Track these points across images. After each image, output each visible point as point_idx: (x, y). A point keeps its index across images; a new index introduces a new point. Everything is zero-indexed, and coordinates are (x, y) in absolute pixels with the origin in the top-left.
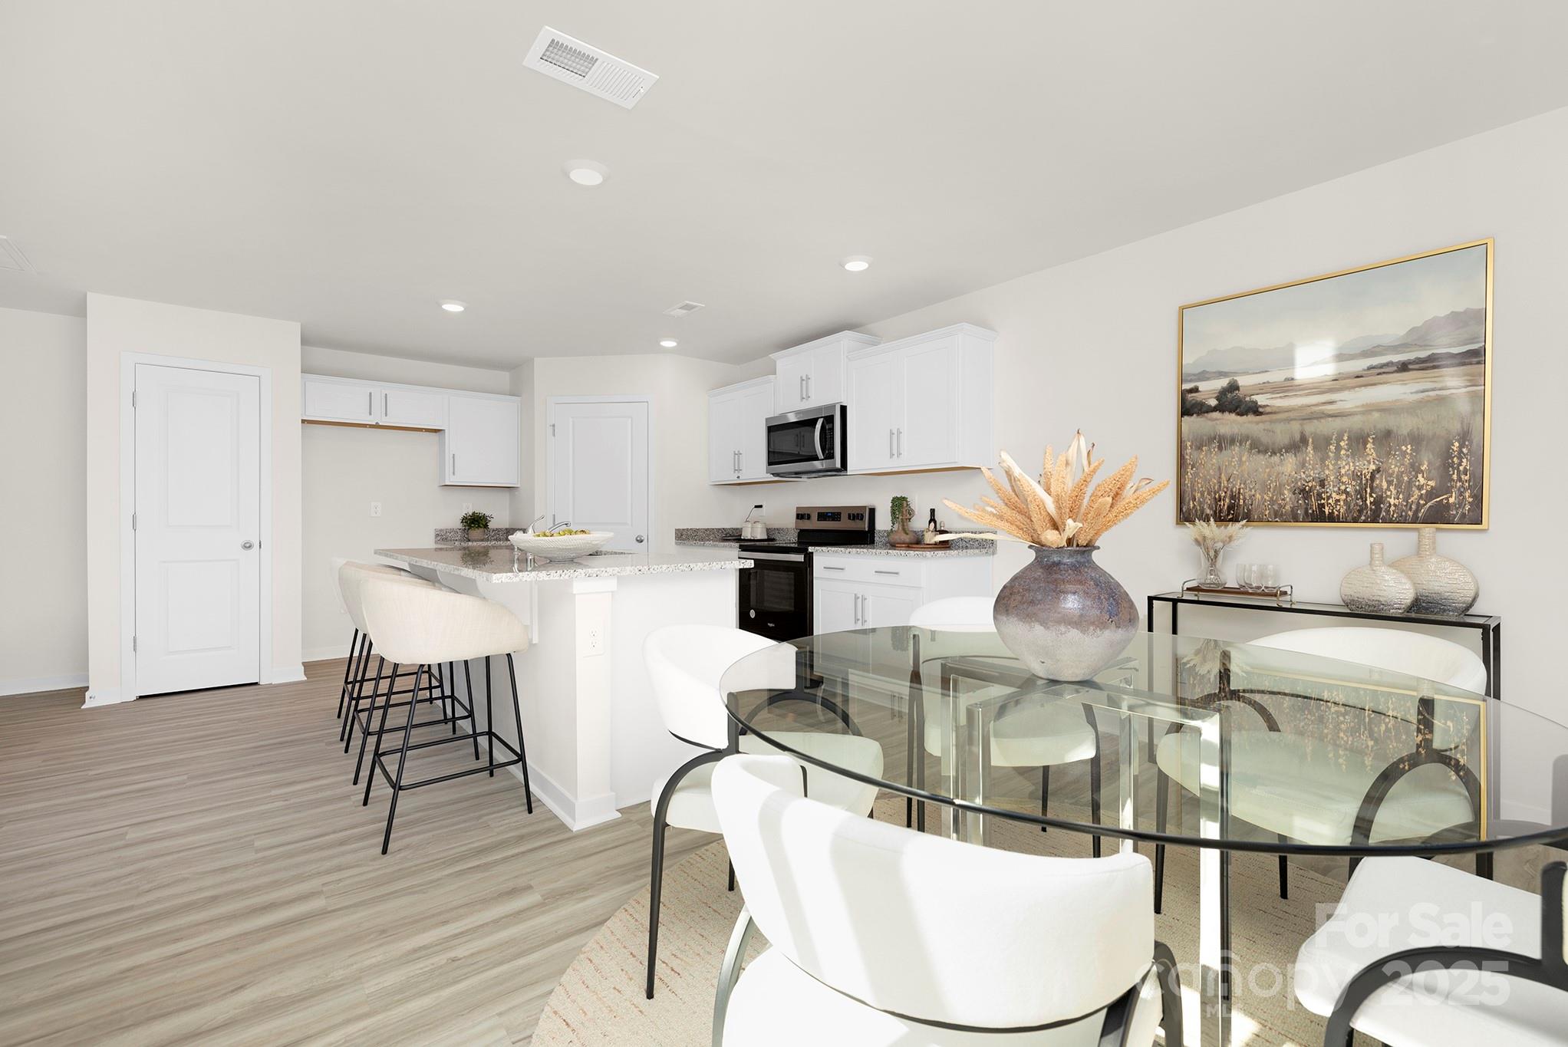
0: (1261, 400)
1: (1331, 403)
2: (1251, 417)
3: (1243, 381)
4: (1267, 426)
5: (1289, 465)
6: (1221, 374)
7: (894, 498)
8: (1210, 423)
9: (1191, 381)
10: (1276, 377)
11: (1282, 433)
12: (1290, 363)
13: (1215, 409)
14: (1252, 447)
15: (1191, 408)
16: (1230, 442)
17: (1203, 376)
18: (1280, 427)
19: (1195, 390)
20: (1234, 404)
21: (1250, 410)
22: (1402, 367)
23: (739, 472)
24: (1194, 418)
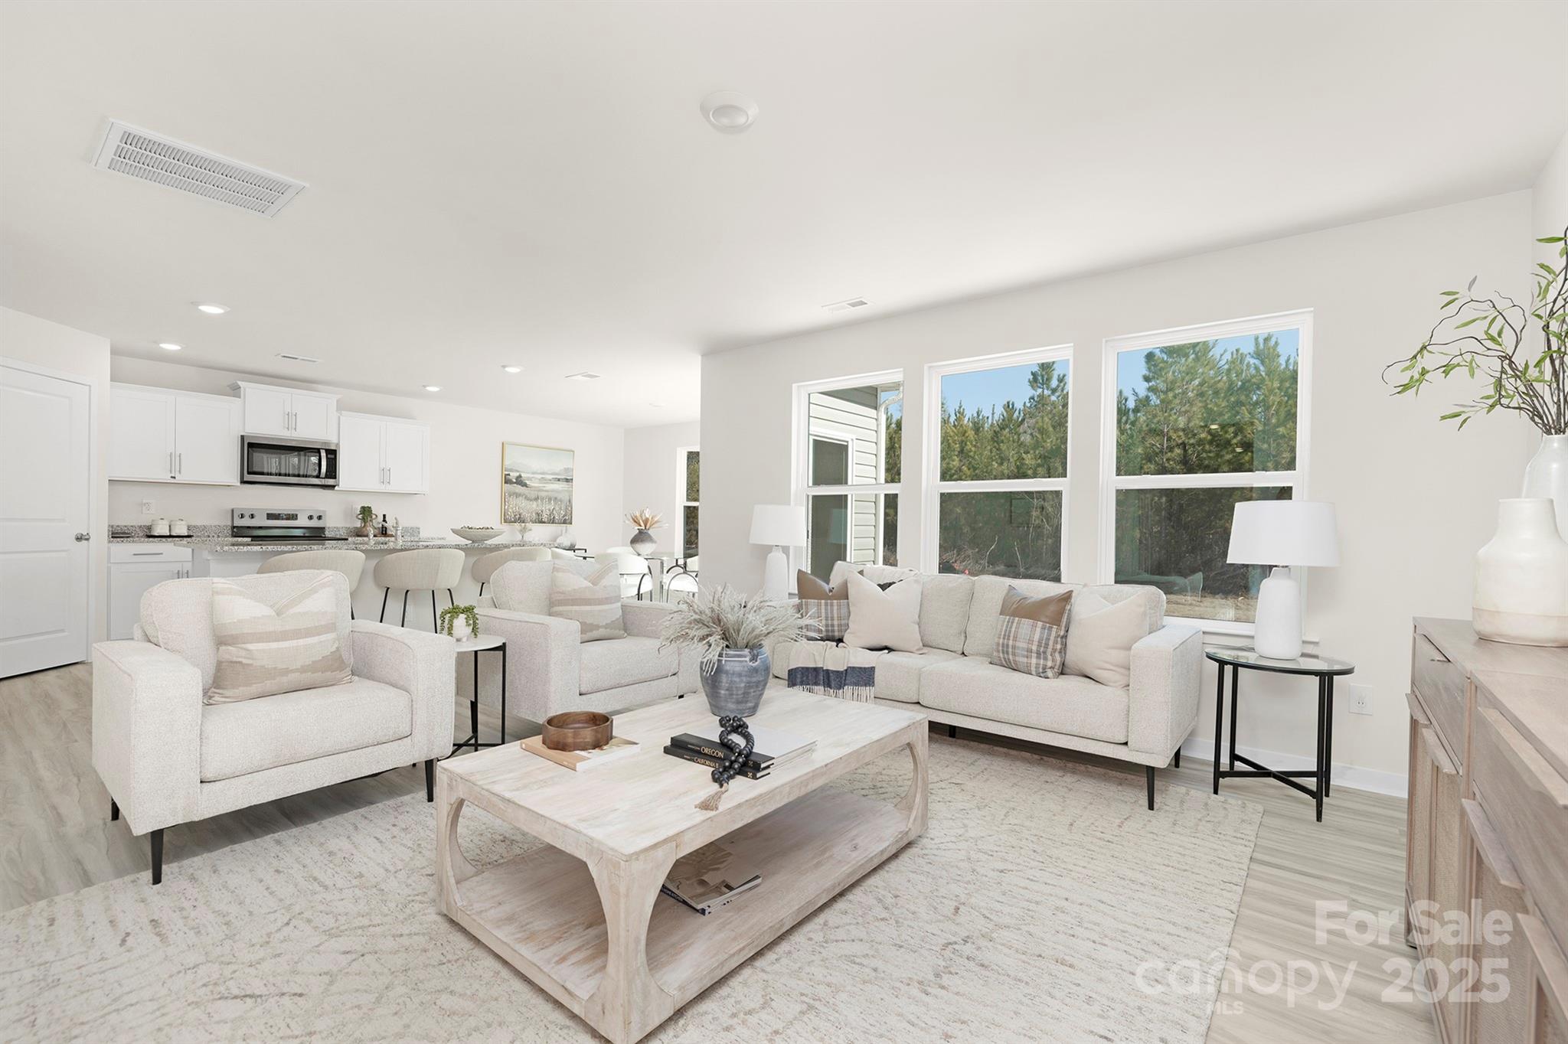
0: (528, 482)
1: (544, 487)
2: (525, 488)
3: (524, 475)
4: (529, 491)
5: (534, 505)
6: (518, 471)
7: (362, 507)
8: (513, 488)
9: (508, 471)
10: (531, 475)
11: (533, 495)
13: (515, 483)
14: (525, 498)
15: (507, 481)
16: (518, 495)
17: (511, 470)
18: (532, 492)
19: (509, 475)
20: (520, 481)
21: (525, 485)
22: (559, 480)
23: (177, 473)
24: (508, 485)
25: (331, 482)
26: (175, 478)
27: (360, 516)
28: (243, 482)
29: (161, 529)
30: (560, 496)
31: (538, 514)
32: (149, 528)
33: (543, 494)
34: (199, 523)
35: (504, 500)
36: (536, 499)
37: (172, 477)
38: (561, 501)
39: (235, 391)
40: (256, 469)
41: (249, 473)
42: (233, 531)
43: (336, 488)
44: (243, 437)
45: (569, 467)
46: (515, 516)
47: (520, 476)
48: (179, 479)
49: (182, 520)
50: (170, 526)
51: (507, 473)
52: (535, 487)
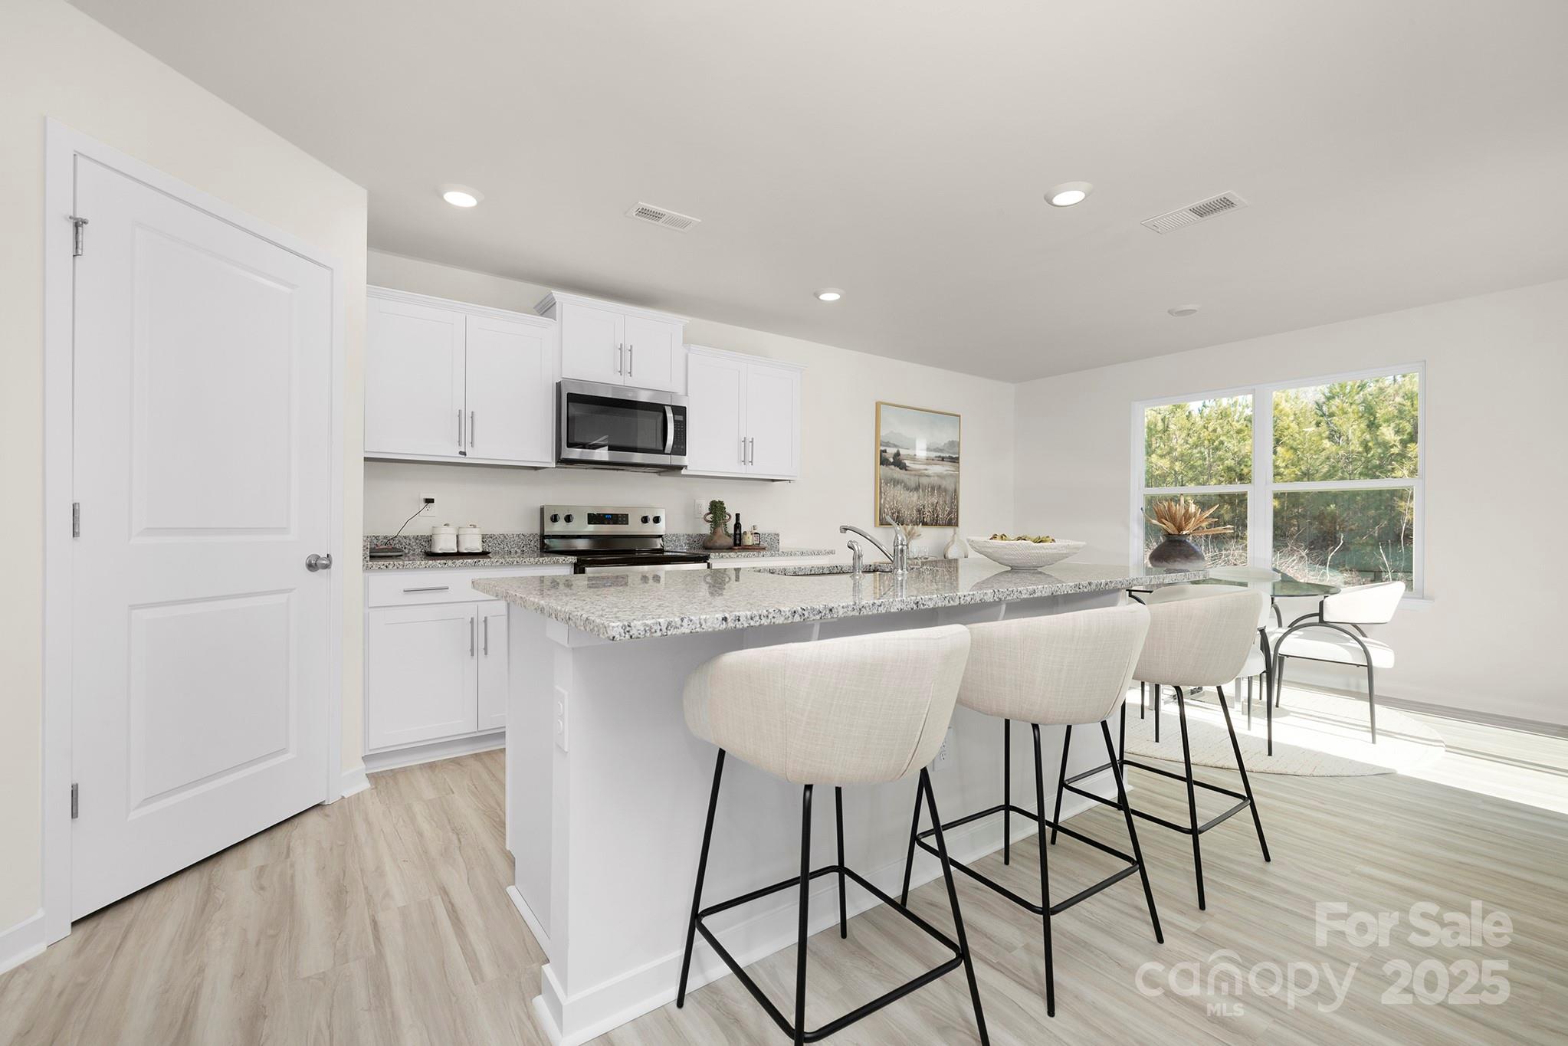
0: (907, 463)
1: (926, 470)
2: (903, 471)
3: (902, 452)
4: (909, 477)
5: (914, 497)
6: (895, 446)
7: (712, 502)
8: (891, 471)
9: (884, 446)
10: (910, 452)
11: (912, 481)
12: (914, 448)
13: (892, 464)
14: (904, 486)
15: (884, 462)
16: (896, 482)
17: (888, 444)
18: (912, 478)
19: (885, 451)
20: (898, 462)
21: (903, 467)
22: (943, 459)
23: (469, 445)
24: (884, 467)
25: (676, 460)
26: (465, 454)
27: (709, 517)
28: (562, 462)
29: (445, 543)
30: (944, 484)
31: (919, 511)
32: (429, 540)
33: (924, 481)
34: (497, 530)
35: (880, 492)
36: (917, 489)
37: (461, 453)
38: (945, 490)
39: (546, 309)
40: (577, 440)
41: (570, 445)
42: (543, 544)
43: (683, 472)
44: (559, 386)
45: (954, 440)
46: (893, 514)
47: (898, 454)
48: (473, 456)
49: (475, 527)
50: (457, 536)
51: (883, 448)
52: (915, 470)
